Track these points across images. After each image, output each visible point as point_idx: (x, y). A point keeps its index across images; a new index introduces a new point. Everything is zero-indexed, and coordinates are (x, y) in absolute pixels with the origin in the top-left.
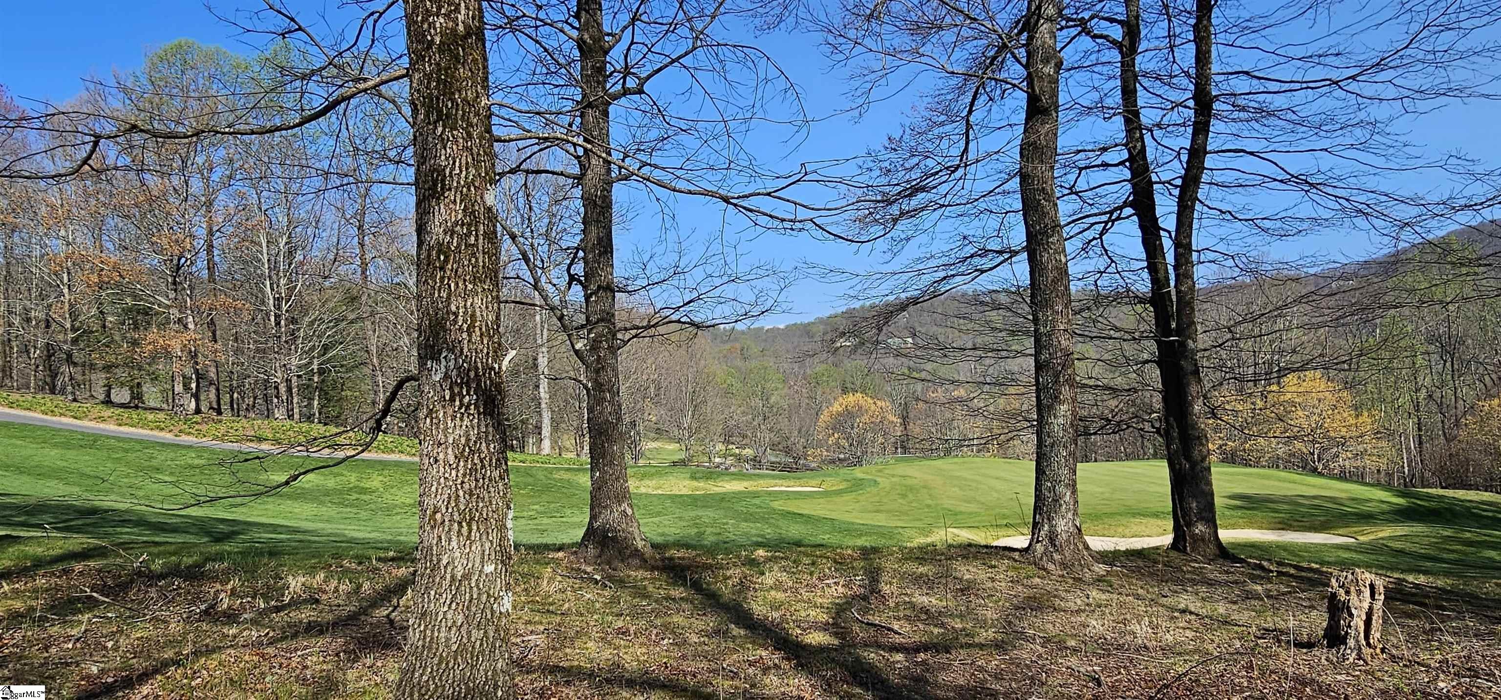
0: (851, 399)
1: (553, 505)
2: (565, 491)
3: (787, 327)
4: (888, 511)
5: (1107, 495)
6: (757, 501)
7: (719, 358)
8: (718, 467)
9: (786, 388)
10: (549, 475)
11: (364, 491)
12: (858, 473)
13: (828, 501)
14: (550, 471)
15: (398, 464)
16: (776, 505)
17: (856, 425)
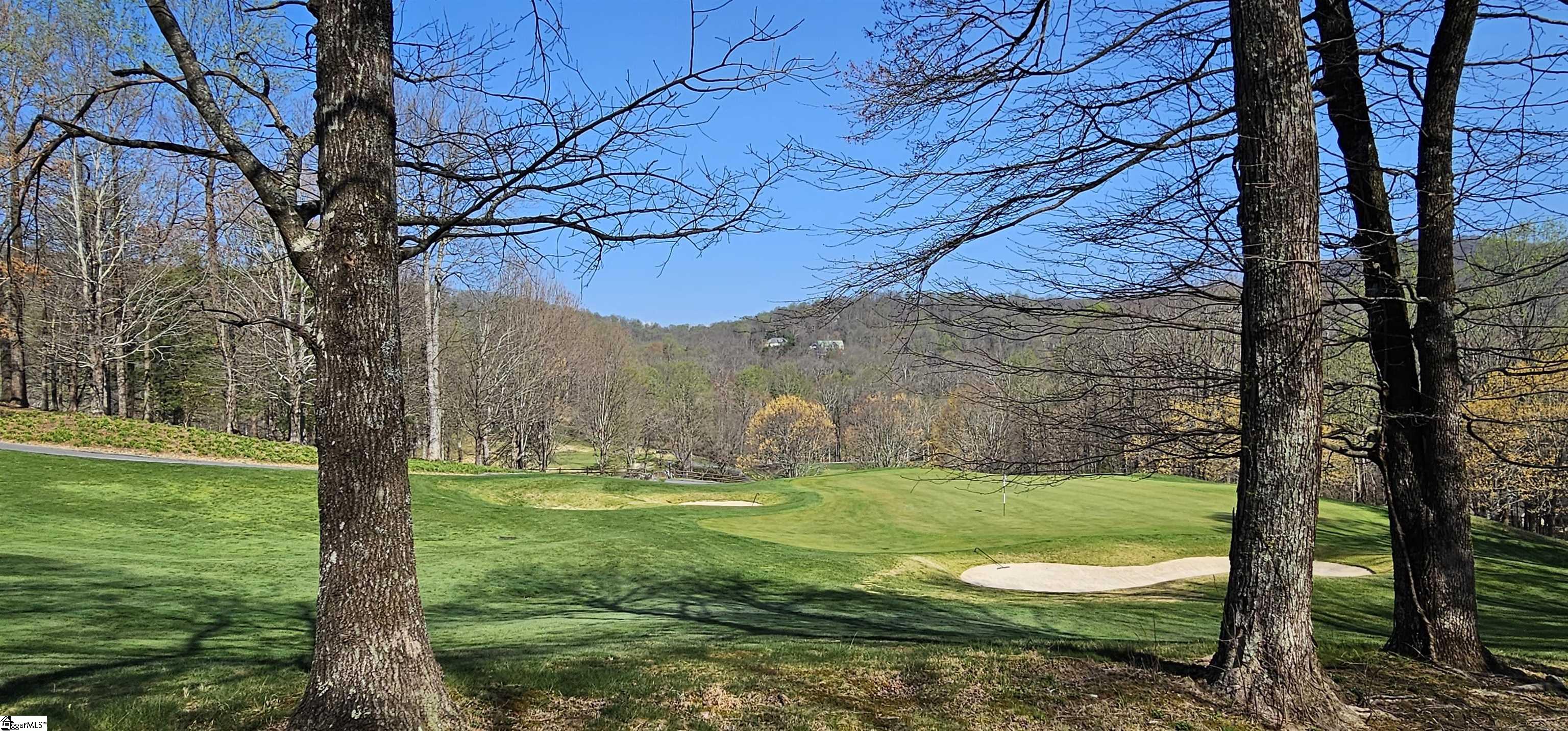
0: (784, 401)
1: (432, 524)
2: (448, 505)
3: (713, 325)
4: (836, 532)
5: (1078, 515)
6: (681, 520)
7: (640, 356)
8: (637, 475)
9: (712, 389)
10: (433, 486)
11: (186, 505)
12: (796, 485)
13: (767, 519)
14: (434, 480)
15: (238, 471)
16: (706, 525)
17: (789, 431)
